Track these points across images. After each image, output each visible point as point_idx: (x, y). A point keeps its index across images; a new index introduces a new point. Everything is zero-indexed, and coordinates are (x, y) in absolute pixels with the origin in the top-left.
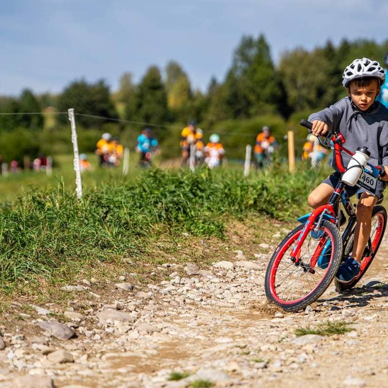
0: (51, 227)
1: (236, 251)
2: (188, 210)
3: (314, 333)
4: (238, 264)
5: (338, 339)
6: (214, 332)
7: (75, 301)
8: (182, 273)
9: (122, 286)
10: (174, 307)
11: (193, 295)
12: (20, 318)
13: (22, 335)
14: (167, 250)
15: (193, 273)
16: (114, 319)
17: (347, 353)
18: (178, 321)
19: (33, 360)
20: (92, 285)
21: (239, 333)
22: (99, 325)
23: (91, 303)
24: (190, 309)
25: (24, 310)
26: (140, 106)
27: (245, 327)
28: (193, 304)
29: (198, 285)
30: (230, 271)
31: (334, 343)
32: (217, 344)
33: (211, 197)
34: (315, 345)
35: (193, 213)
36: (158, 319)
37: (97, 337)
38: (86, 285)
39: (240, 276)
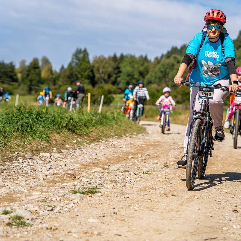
1: (53, 148)
2: (33, 127)
3: (80, 193)
4: (53, 154)
5: (91, 197)
6: (32, 189)
8: (24, 158)
10: (16, 175)
11: (28, 169)
14: (19, 146)
15: (30, 158)
17: (94, 204)
18: (16, 182)
21: (45, 190)
24: (24, 176)
26: (28, 75)
27: (49, 187)
28: (26, 173)
29: (31, 164)
30: (48, 158)
31: (89, 198)
32: (33, 195)
33: (45, 121)
34: (79, 199)
35: (35, 128)
36: (7, 180)
39: (53, 161)
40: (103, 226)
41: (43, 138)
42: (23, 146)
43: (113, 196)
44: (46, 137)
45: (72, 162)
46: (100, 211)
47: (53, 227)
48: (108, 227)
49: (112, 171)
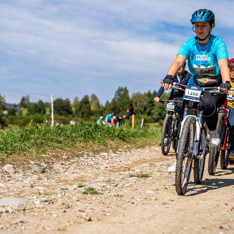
0: (39, 134)
1: (109, 150)
2: (93, 134)
3: (136, 176)
4: (110, 154)
5: (145, 179)
6: (98, 175)
7: (46, 160)
8: (88, 155)
9: (64, 157)
10: (84, 166)
11: (92, 163)
12: (23, 164)
13: (23, 170)
14: (83, 147)
15: (92, 155)
16: (60, 167)
17: (148, 183)
18: (85, 170)
19: (26, 178)
20: (53, 155)
21: (107, 176)
22: (54, 169)
23: (51, 161)
24: (90, 167)
25: (25, 161)
26: (80, 109)
27: (110, 174)
28: (91, 165)
29: (94, 159)
30: (107, 156)
31: (143, 180)
32: (99, 178)
33: (102, 131)
34: (136, 180)
35: (94, 136)
36: (76, 169)
37: (53, 173)
38: (50, 155)
39: (110, 158)
40: (158, 195)
41: (101, 143)
42: (86, 147)
43: (162, 179)
44: (103, 142)
45: (125, 160)
46: (153, 187)
47: (120, 195)
48: (162, 196)
49: (158, 166)
